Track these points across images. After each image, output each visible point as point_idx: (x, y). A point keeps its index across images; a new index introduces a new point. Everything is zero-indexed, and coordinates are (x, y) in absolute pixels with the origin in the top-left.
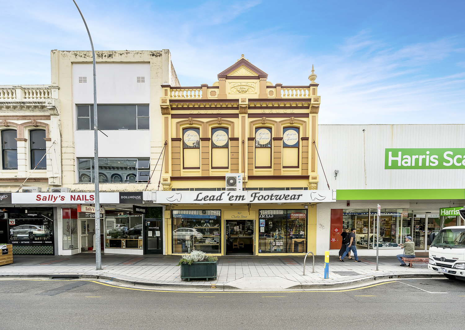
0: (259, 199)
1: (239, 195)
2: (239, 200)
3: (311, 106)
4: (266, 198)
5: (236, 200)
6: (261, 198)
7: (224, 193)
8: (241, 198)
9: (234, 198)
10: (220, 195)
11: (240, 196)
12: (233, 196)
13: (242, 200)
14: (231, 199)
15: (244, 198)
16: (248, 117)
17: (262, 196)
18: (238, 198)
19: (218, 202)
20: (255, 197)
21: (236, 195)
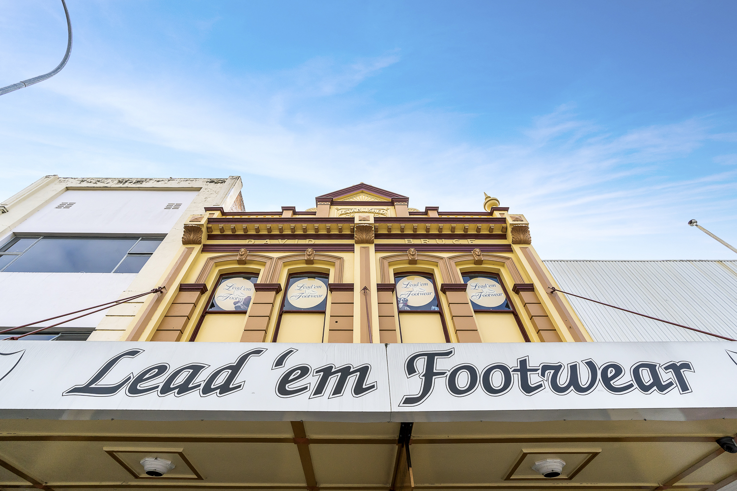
0: (453, 388)
1: (339, 364)
2: (338, 390)
3: (509, 230)
4: (497, 379)
5: (319, 390)
6: (463, 380)
7: (258, 352)
8: (352, 381)
9: (312, 380)
10: (233, 360)
11: (346, 372)
12: (304, 371)
13: (359, 389)
14: (289, 387)
15: (368, 381)
16: (376, 251)
17: (471, 370)
18: (333, 381)
19: (215, 403)
20: (430, 375)
21: (323, 363)
